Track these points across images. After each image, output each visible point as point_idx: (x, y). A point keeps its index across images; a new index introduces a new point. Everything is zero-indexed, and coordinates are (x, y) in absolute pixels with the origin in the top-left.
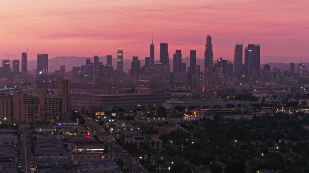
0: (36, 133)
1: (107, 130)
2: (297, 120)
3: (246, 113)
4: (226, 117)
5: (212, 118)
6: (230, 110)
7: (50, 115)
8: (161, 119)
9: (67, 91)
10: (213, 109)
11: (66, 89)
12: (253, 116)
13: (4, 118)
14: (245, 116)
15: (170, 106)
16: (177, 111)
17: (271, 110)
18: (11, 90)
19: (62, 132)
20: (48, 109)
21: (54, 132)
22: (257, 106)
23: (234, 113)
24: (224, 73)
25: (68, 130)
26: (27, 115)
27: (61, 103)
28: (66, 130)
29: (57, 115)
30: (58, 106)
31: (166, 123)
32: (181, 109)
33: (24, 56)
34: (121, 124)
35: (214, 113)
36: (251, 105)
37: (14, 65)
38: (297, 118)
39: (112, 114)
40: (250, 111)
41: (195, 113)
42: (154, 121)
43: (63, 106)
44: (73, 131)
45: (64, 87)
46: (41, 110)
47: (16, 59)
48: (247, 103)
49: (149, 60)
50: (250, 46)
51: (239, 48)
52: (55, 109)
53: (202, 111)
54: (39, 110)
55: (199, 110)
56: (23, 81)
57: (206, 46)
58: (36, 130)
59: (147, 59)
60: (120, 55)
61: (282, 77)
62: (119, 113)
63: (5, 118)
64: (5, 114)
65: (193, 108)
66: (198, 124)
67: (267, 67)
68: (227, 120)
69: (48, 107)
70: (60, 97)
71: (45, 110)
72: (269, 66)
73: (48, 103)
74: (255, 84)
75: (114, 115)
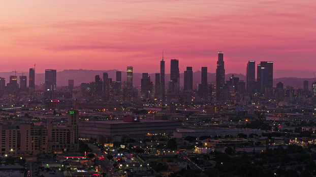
0: (43, 169)
1: (116, 165)
2: (311, 154)
3: (258, 144)
4: (238, 150)
5: (223, 151)
6: (242, 142)
7: (58, 146)
8: (171, 151)
9: (75, 121)
10: (224, 140)
11: (74, 120)
12: (265, 149)
13: (10, 149)
14: (257, 149)
15: (180, 136)
16: (188, 142)
17: (283, 141)
18: (19, 110)
19: (70, 168)
20: (56, 140)
21: (61, 168)
22: (270, 136)
23: (246, 145)
24: (235, 91)
25: (76, 166)
26: (34, 146)
27: (69, 134)
28: (74, 166)
29: (65, 146)
30: (66, 137)
31: (176, 156)
32: (191, 139)
33: (32, 71)
34: (130, 159)
35: (226, 145)
36: (264, 135)
37: (21, 81)
38: (311, 151)
39: (121, 146)
40: (262, 142)
41: (206, 144)
42: (164, 154)
43: (71, 137)
44: (81, 166)
45: (72, 118)
46: (49, 141)
47: (24, 75)
48: (259, 131)
49: (160, 77)
50: (263, 64)
51: (251, 65)
52: (63, 140)
53: (213, 142)
54: (47, 141)
55: (210, 141)
56: (31, 99)
57: (218, 63)
58: (43, 166)
59: (157, 75)
60: (130, 71)
61: (296, 95)
62: (128, 144)
63: (12, 150)
64: (12, 145)
65: (203, 138)
66: (209, 158)
67: (280, 85)
68: (239, 153)
69: (56, 138)
70: (68, 128)
71: (52, 141)
72: (282, 84)
73: (56, 133)
74: (268, 103)
75: (123, 147)
